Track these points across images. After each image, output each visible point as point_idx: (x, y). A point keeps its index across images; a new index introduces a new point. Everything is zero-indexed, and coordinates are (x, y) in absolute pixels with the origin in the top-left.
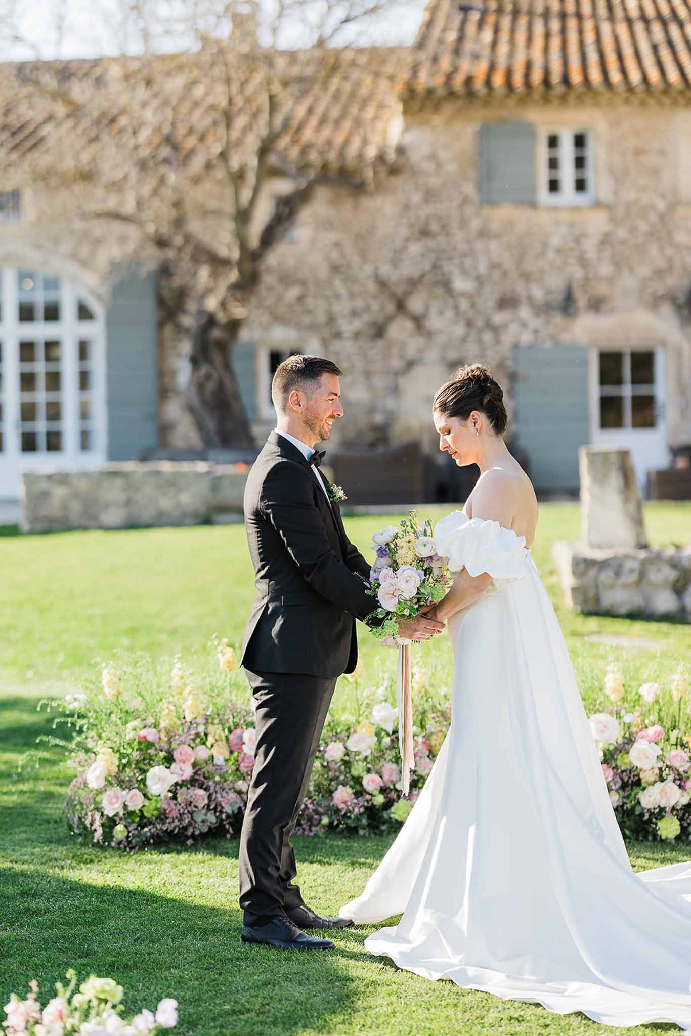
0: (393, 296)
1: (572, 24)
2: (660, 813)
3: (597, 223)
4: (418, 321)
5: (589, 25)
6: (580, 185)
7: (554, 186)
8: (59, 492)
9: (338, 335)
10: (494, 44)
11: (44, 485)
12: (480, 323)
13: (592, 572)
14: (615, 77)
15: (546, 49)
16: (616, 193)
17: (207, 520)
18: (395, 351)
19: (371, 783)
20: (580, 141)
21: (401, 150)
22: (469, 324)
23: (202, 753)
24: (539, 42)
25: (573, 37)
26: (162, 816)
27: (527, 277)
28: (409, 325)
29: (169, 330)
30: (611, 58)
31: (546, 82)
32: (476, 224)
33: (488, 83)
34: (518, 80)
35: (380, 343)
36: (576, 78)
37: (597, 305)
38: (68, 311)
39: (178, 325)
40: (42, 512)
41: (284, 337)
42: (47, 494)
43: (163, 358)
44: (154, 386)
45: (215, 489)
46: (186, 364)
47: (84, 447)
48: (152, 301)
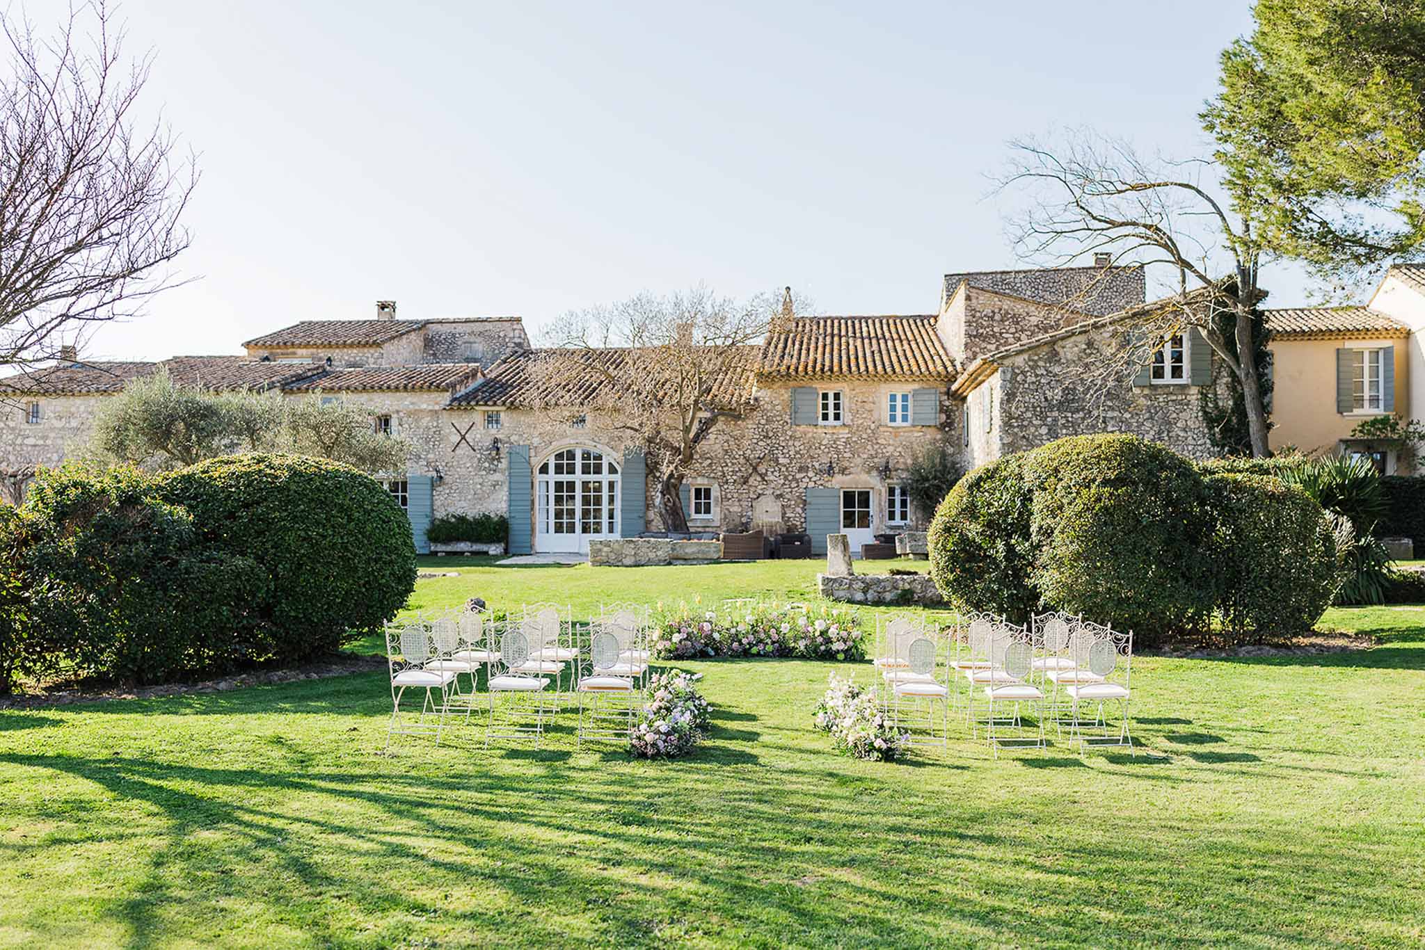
0: (751, 464)
1: (836, 339)
2: (838, 652)
3: (844, 433)
4: (763, 476)
5: (843, 340)
6: (837, 417)
7: (825, 417)
8: (606, 549)
9: (726, 482)
10: (800, 350)
11: (599, 546)
12: (790, 478)
13: (831, 584)
14: (854, 369)
15: (824, 354)
16: (852, 420)
17: (670, 564)
18: (752, 489)
19: (744, 641)
20: (837, 396)
21: (756, 399)
22: (786, 478)
23: (690, 630)
24: (820, 350)
25: (836, 346)
26: (677, 649)
27: (812, 457)
28: (759, 479)
29: (650, 478)
30: (852, 357)
31: (822, 370)
32: (789, 433)
33: (796, 370)
34: (809, 368)
35: (745, 487)
36: (836, 369)
37: (843, 471)
38: (605, 468)
39: (655, 476)
40: (598, 558)
41: (701, 482)
42: (600, 550)
43: (647, 491)
44: (643, 503)
45: (673, 549)
46: (659, 494)
47: (611, 530)
48: (643, 465)
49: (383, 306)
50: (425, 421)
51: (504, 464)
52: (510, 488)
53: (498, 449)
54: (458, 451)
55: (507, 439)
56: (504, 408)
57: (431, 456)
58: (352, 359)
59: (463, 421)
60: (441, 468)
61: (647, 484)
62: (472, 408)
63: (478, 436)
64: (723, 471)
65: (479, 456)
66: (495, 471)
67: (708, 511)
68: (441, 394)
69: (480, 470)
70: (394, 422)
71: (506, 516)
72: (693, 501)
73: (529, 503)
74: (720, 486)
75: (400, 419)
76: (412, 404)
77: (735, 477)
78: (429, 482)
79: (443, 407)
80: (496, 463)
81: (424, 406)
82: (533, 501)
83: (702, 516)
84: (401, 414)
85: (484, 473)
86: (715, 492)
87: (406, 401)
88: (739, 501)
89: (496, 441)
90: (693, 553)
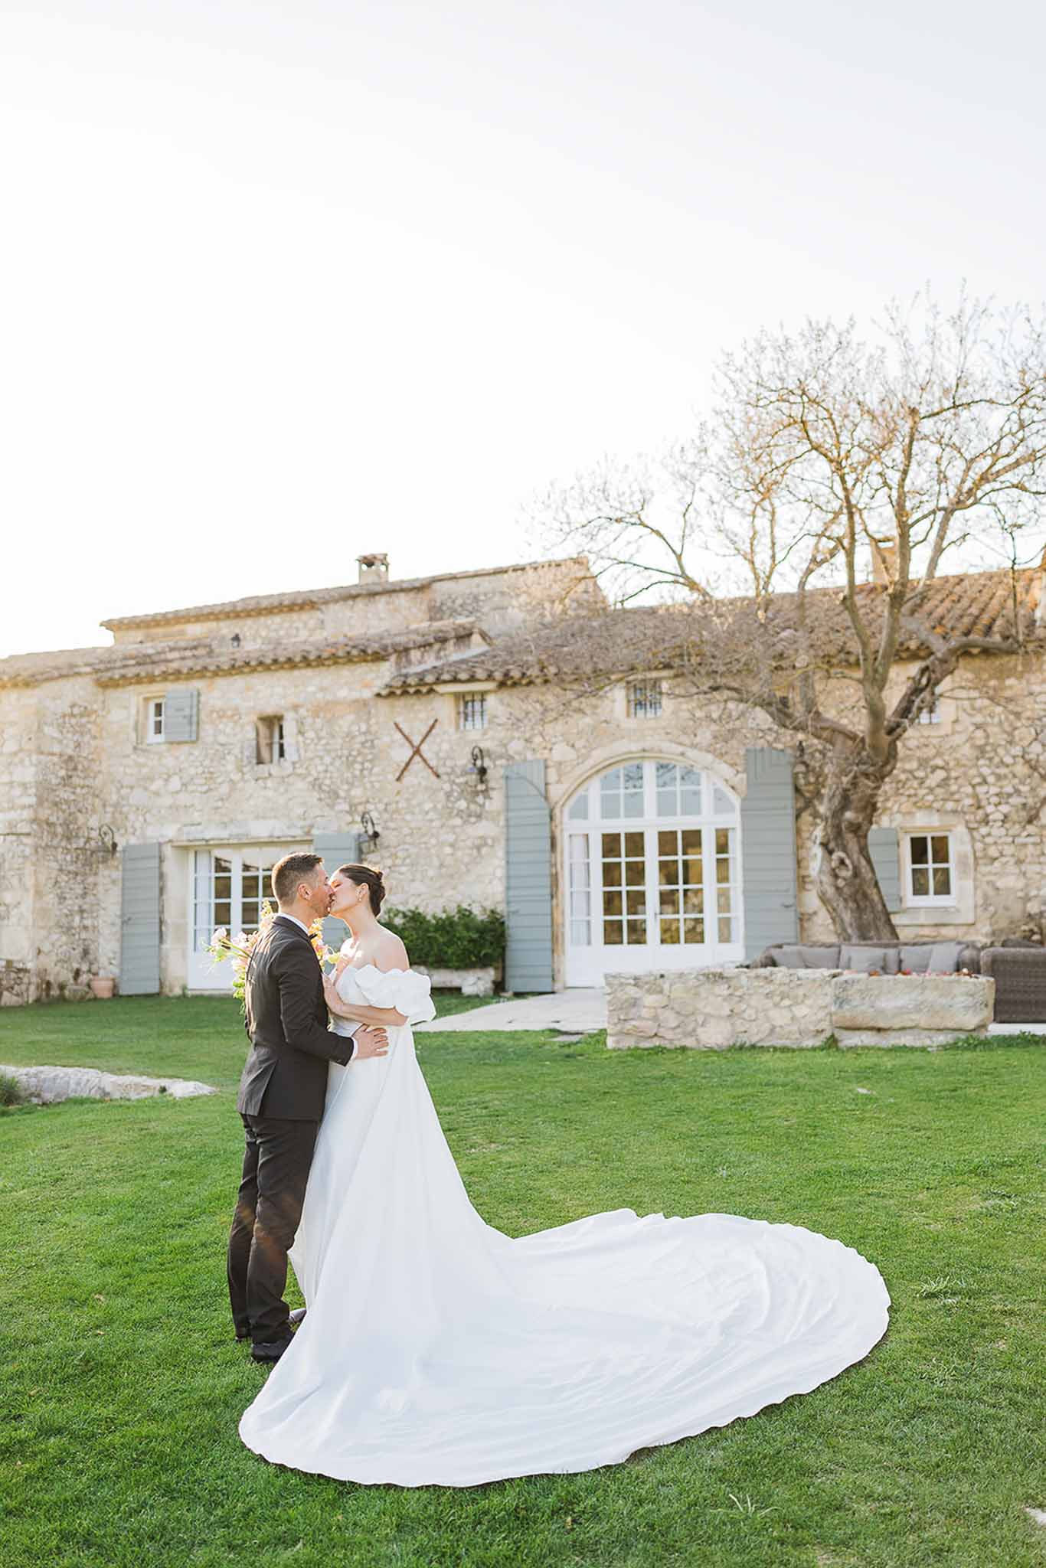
0: (1042, 778)
8: (650, 1000)
9: (986, 821)
11: (633, 992)
29: (806, 817)
35: (1030, 829)
38: (707, 800)
39: (816, 815)
40: (628, 1026)
41: (925, 823)
42: (634, 1003)
43: (799, 847)
44: (790, 875)
45: (840, 1001)
46: (818, 851)
47: (725, 937)
48: (789, 791)
49: (369, 562)
50: (346, 722)
51: (495, 802)
52: (508, 853)
53: (483, 771)
54: (408, 779)
55: (500, 750)
56: (490, 686)
57: (356, 792)
58: (273, 635)
59: (415, 716)
60: (374, 815)
61: (798, 832)
62: (431, 691)
63: (445, 746)
64: (976, 796)
65: (447, 787)
66: (479, 816)
67: (944, 888)
68: (374, 667)
69: (450, 816)
70: (289, 727)
71: (501, 908)
72: (908, 866)
73: (547, 881)
74: (971, 830)
75: (300, 723)
76: (322, 689)
77: (1004, 809)
78: (353, 845)
79: (376, 690)
80: (480, 799)
81: (343, 693)
82: (555, 879)
83: (931, 900)
84: (302, 711)
85: (458, 821)
86: (957, 847)
87: (312, 684)
88: (1019, 862)
89: (479, 754)
90: (901, 1011)
